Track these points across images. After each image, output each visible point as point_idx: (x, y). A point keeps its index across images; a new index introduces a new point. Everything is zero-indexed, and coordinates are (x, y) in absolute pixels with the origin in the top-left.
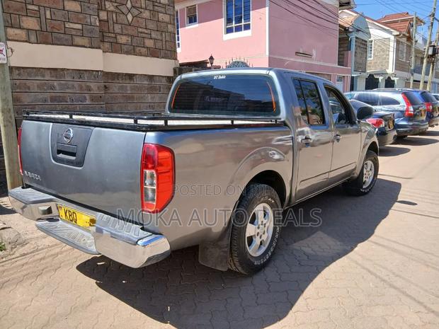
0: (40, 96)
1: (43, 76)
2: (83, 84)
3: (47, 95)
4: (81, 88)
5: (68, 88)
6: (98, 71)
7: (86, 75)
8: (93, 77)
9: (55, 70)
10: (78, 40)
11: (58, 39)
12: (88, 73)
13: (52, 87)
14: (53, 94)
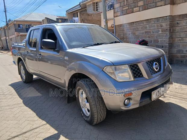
0: (142, 32)
1: (143, 23)
2: (159, 24)
3: (144, 31)
4: (158, 26)
5: (152, 27)
6: (167, 16)
7: (161, 19)
8: (164, 20)
9: (148, 20)
10: (159, 4)
11: (150, 6)
12: (162, 18)
13: (146, 28)
14: (146, 30)
